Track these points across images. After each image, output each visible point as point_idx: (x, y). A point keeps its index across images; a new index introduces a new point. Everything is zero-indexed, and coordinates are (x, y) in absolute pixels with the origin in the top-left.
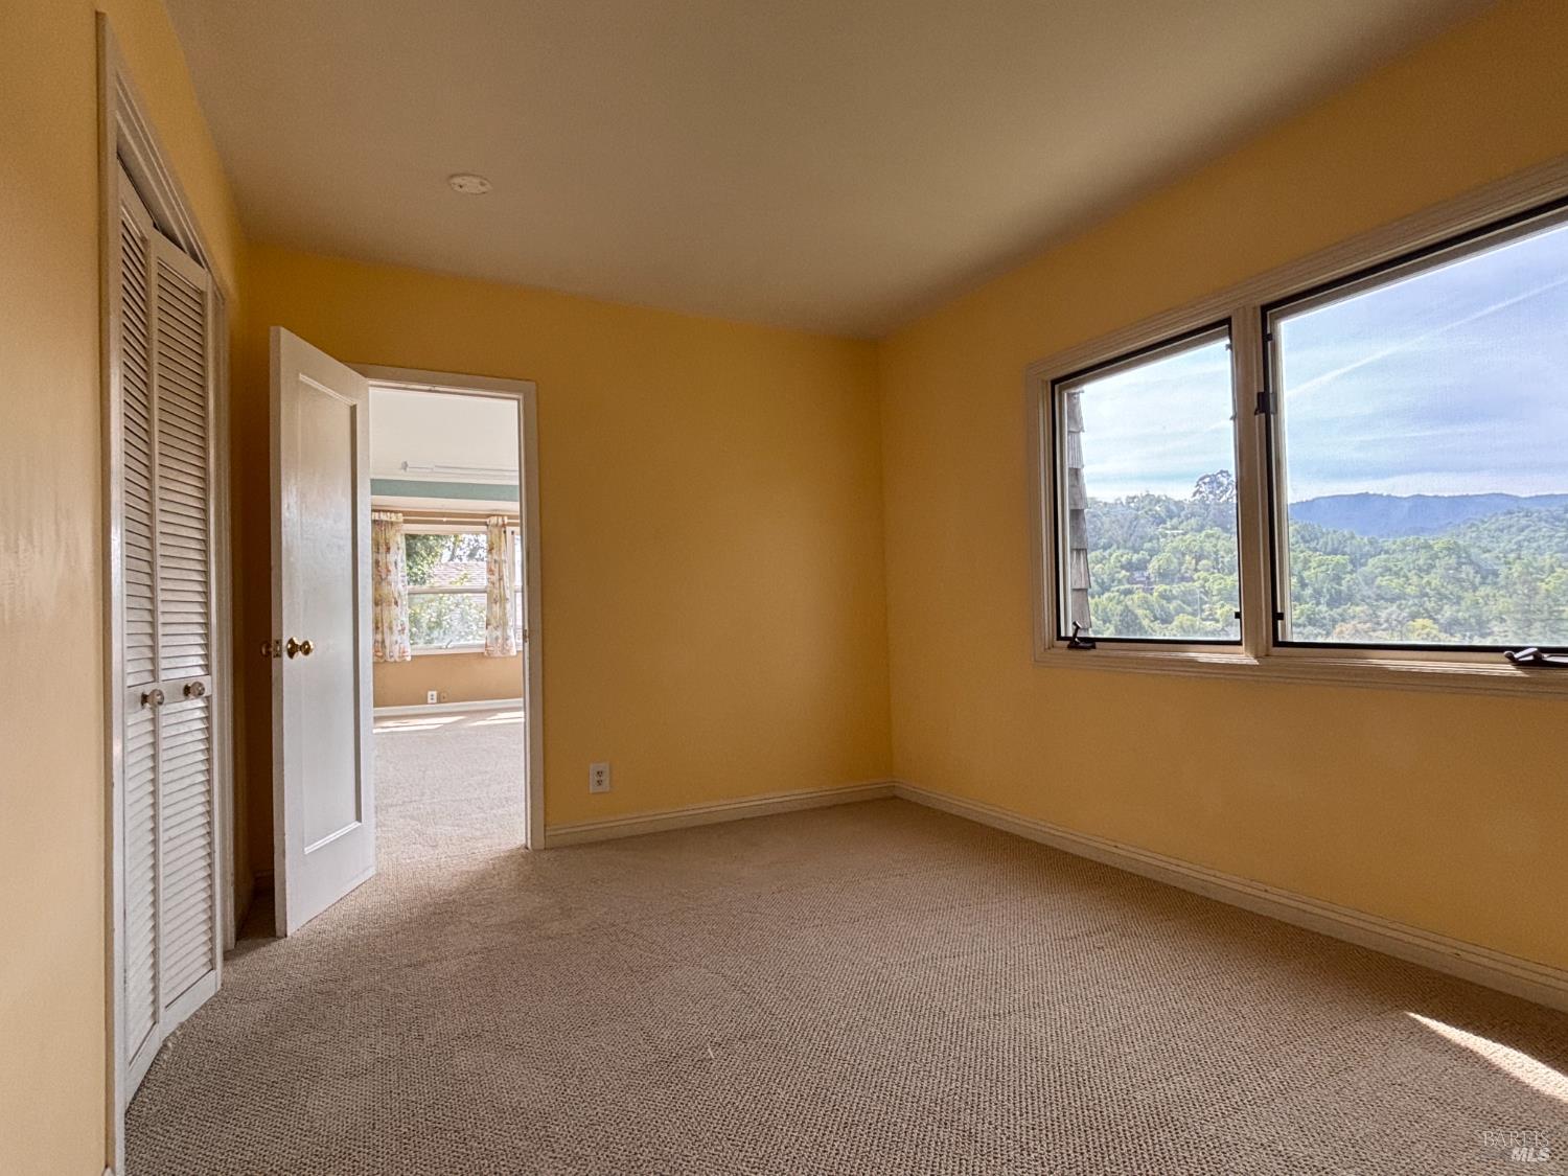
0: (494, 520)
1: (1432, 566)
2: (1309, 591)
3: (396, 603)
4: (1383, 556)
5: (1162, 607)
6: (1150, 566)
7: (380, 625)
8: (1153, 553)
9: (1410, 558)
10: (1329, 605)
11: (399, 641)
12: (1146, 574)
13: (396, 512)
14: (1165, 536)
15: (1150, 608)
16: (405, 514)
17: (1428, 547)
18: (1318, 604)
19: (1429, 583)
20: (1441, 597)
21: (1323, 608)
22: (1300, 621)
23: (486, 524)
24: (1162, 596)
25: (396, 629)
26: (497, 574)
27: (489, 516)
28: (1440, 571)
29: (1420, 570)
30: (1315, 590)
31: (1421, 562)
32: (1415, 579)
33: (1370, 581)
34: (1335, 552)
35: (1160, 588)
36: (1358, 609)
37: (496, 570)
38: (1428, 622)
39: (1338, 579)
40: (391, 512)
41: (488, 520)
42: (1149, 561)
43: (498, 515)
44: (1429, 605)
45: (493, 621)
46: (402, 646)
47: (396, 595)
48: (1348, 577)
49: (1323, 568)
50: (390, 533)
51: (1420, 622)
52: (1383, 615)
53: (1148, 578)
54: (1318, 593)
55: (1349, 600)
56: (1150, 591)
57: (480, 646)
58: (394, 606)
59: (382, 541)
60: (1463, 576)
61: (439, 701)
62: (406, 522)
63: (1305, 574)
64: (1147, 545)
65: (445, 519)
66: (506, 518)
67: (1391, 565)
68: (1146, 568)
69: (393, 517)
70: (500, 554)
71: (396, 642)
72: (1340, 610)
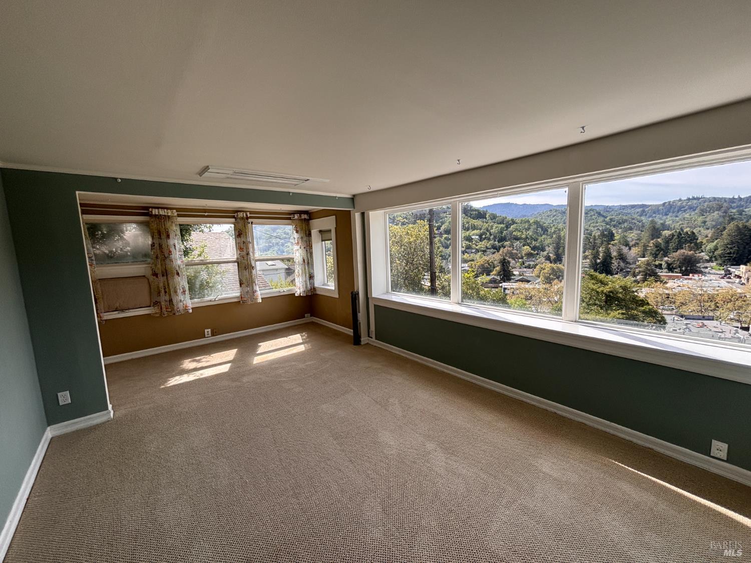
0: (241, 215)
1: (530, 228)
2: (492, 237)
3: (178, 274)
4: (515, 225)
5: (445, 243)
6: (441, 228)
7: (167, 290)
8: (443, 223)
9: (523, 226)
10: (499, 242)
11: (182, 299)
12: (440, 231)
13: (171, 209)
14: (447, 217)
15: (441, 243)
16: (178, 210)
17: (528, 221)
18: (495, 241)
19: (529, 234)
20: (532, 238)
21: (496, 243)
22: (489, 247)
23: (234, 217)
24: (446, 238)
25: (180, 292)
26: (245, 251)
27: (237, 211)
28: (532, 230)
29: (526, 229)
30: (494, 236)
31: (526, 227)
32: (525, 233)
33: (511, 233)
34: (500, 223)
35: (445, 236)
36: (507, 243)
37: (245, 248)
38: (528, 247)
39: (502, 233)
40: (167, 209)
41: (236, 215)
42: (441, 226)
43: (243, 211)
44: (528, 241)
45: (244, 281)
46: (185, 302)
47: (178, 268)
48: (505, 232)
49: (497, 229)
50: (168, 224)
51: (526, 247)
52: (515, 245)
53: (441, 232)
54: (495, 237)
55: (504, 240)
56: (441, 237)
57: (237, 297)
58: (176, 276)
59: (162, 230)
60: (538, 231)
61: (213, 335)
62: (179, 216)
63: (491, 231)
64: (441, 220)
65: (206, 214)
66: (248, 214)
67: (518, 228)
68: (440, 229)
69: (170, 213)
70: (246, 238)
71: (181, 300)
72: (502, 243)
